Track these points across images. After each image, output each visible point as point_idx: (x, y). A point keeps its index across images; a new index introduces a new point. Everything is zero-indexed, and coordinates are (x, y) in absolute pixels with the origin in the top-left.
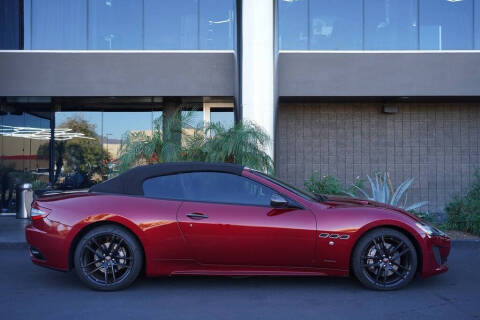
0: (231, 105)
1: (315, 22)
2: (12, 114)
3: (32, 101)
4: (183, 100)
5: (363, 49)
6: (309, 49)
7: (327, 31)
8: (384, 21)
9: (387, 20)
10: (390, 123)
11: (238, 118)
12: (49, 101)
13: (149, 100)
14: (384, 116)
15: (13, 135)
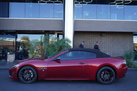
0: (62, 33)
1: (84, 12)
2: (5, 34)
3: (11, 31)
4: (50, 32)
5: (97, 19)
6: (82, 19)
7: (87, 14)
8: (102, 12)
9: (103, 12)
10: (103, 38)
11: (64, 36)
12: (15, 31)
13: (41, 32)
14: (101, 36)
15: (6, 40)
